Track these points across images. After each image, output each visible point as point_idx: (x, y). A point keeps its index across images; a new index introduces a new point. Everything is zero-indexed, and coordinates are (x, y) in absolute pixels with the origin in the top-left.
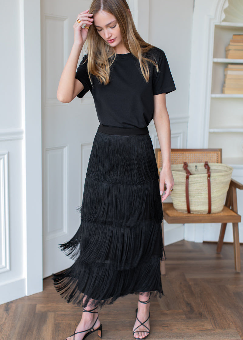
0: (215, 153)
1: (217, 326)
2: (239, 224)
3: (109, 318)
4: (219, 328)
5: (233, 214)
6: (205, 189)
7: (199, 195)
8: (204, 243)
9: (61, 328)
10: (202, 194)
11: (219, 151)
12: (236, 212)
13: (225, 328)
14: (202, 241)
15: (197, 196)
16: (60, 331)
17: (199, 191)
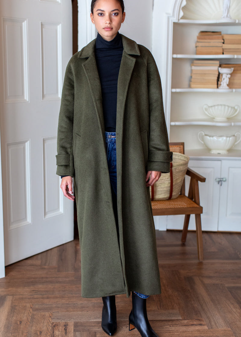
0: (178, 147)
1: (162, 307)
2: (201, 215)
3: (62, 301)
4: (163, 309)
5: (196, 205)
6: (168, 178)
7: (163, 184)
8: (168, 231)
9: (16, 310)
10: (165, 183)
11: (182, 145)
12: (198, 204)
13: (169, 309)
14: (165, 230)
15: (161, 185)
16: (15, 313)
17: (163, 181)
